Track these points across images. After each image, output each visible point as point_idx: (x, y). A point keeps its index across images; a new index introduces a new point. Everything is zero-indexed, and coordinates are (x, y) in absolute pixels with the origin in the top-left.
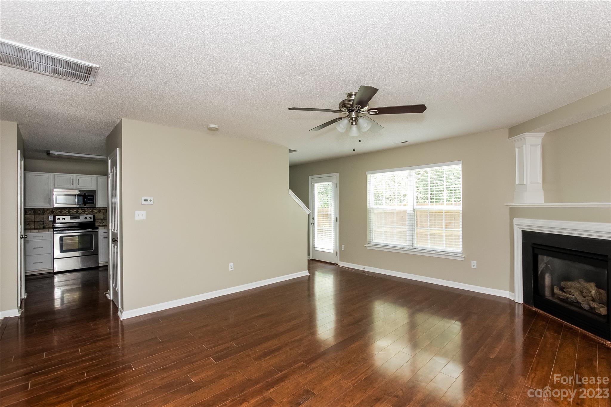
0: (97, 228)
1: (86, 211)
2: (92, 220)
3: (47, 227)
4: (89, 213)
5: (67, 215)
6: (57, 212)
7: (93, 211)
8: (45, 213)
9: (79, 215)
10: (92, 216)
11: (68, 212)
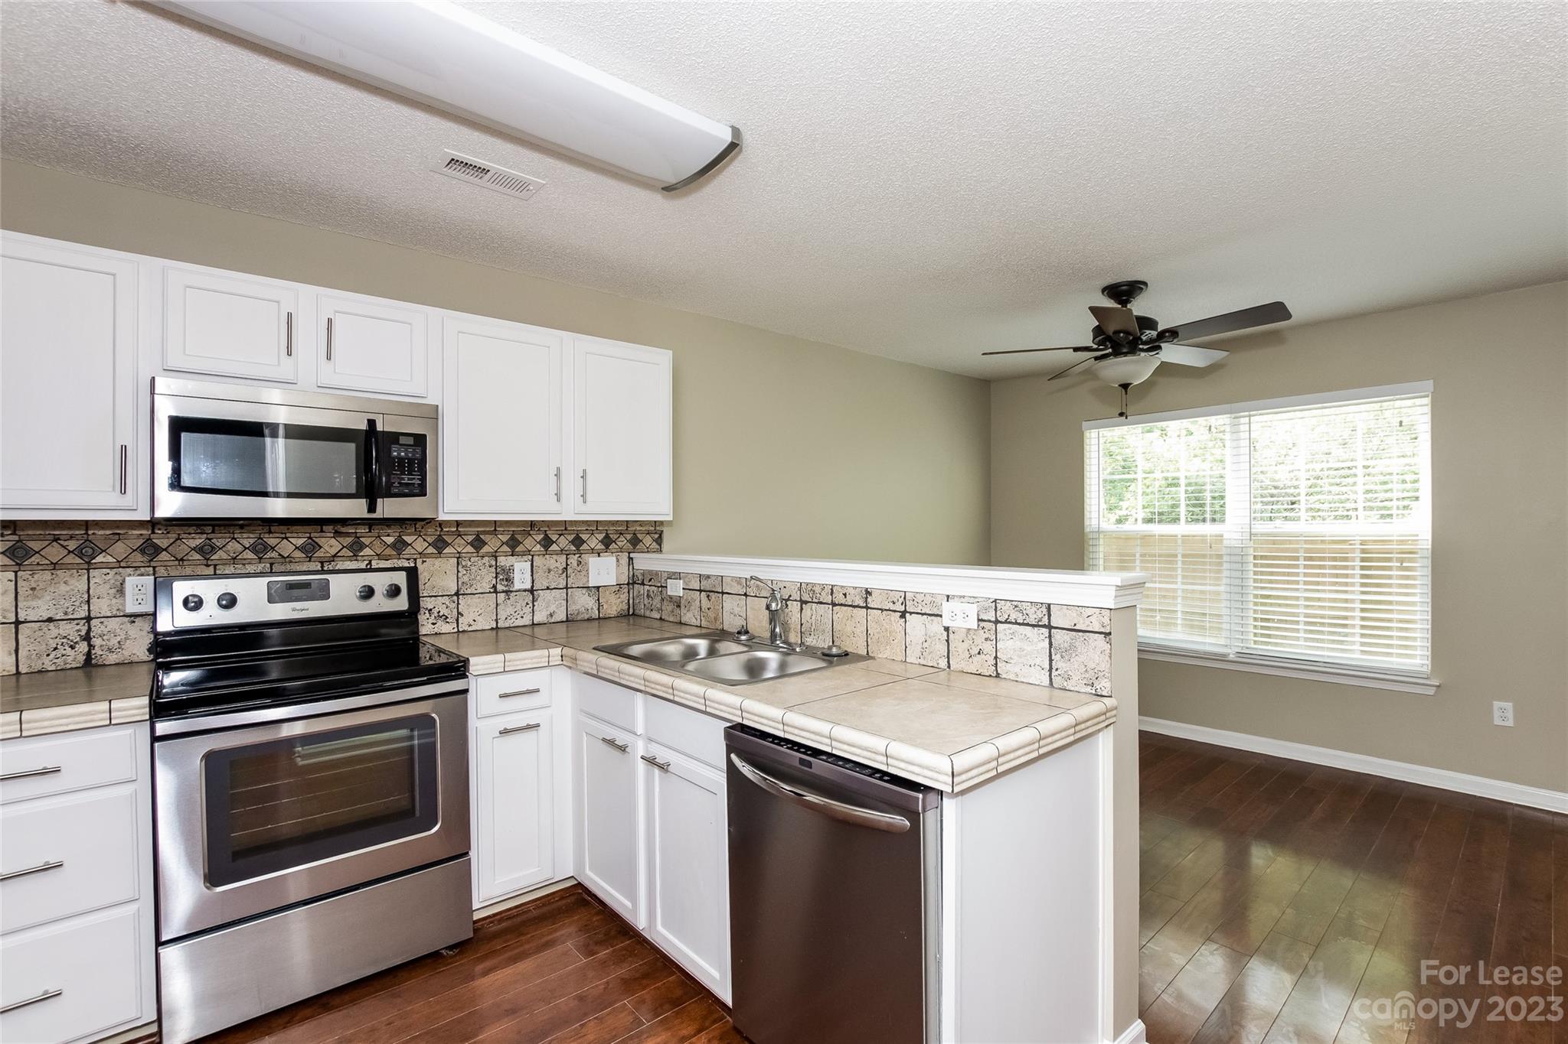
0: (457, 669)
1: (362, 547)
2: (401, 603)
3: (112, 658)
4: (380, 556)
5: (250, 569)
6: (181, 549)
7: (406, 544)
8: (99, 559)
9: (322, 572)
10: (401, 579)
11: (253, 548)
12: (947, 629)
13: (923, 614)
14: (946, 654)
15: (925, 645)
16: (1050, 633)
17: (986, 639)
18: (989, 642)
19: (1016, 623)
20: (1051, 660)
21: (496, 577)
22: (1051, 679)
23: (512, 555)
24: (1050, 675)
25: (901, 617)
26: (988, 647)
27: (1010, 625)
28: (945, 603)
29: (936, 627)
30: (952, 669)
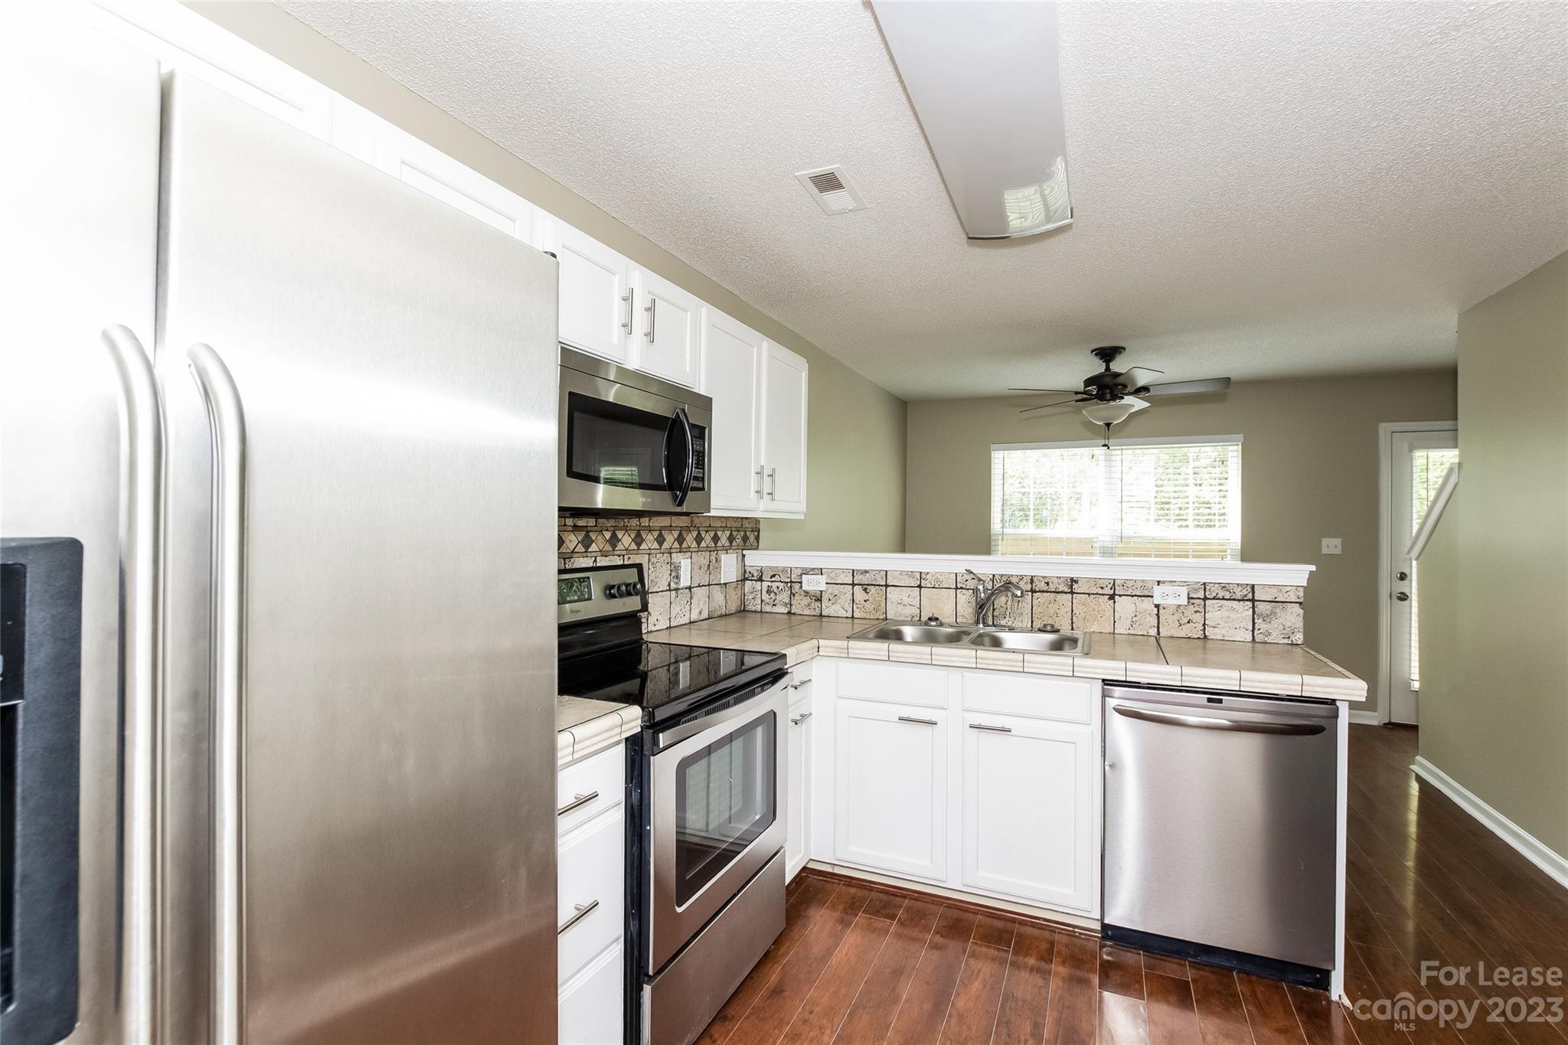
12: (1157, 606)
13: (1133, 596)
14: (1156, 625)
15: (1134, 620)
16: (1253, 605)
17: (1196, 612)
18: (1198, 614)
19: (1223, 599)
20: (1254, 624)
21: (670, 575)
22: (1253, 636)
23: (680, 552)
24: (1253, 634)
25: (1110, 599)
26: (1198, 618)
27: (1218, 601)
28: (1156, 587)
29: (1147, 605)
30: (1161, 635)
